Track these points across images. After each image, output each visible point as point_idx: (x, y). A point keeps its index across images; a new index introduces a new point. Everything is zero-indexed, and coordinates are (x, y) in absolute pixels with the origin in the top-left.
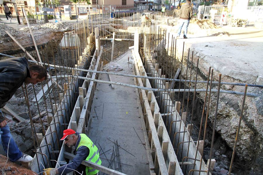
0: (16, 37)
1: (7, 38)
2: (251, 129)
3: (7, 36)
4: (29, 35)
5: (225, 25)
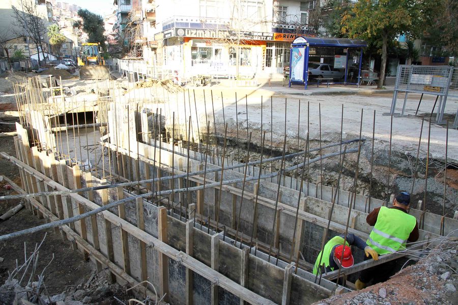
5: (183, 85)
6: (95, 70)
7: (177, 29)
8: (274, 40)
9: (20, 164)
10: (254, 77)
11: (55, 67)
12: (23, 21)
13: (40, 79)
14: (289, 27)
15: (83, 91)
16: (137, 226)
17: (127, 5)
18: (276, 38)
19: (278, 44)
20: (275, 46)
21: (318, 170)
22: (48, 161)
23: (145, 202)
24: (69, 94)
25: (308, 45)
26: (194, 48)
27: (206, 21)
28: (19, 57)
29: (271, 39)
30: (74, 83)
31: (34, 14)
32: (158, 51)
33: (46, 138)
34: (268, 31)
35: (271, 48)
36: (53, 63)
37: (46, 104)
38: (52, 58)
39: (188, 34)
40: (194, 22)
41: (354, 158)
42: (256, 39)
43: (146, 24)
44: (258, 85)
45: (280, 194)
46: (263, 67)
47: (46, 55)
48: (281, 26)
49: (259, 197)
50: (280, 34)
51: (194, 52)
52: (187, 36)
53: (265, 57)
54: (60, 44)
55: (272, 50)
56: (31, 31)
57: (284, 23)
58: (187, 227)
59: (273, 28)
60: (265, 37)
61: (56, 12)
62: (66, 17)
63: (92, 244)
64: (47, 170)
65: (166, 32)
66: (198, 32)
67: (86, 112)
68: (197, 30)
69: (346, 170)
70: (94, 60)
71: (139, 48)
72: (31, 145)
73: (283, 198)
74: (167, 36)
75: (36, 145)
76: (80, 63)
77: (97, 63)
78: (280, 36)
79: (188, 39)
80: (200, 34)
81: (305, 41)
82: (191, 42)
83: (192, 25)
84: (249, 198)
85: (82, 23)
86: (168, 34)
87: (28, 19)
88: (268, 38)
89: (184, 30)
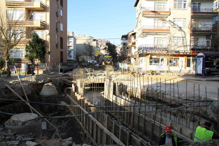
0: (13, 89)
1: (7, 90)
2: (213, 122)
3: (7, 88)
4: (21, 87)
5: (143, 74)
6: (109, 67)
7: (143, 50)
8: (191, 54)
9: (71, 99)
10: (180, 72)
11: (96, 65)
12: (86, 48)
13: (87, 69)
14: (199, 48)
15: (101, 75)
16: (100, 122)
17: (126, 40)
18: (192, 53)
19: (193, 56)
20: (192, 57)
21: (188, 114)
22: (79, 97)
23: (104, 114)
24: (96, 76)
25: (204, 56)
26: (151, 58)
27: (157, 46)
28: (84, 61)
29: (189, 54)
30: (100, 72)
31: (91, 45)
32: (137, 59)
33: (81, 90)
34: (188, 50)
35: (189, 58)
36: (95, 64)
37: (86, 79)
38: (95, 62)
39: (148, 52)
40: (151, 47)
41: (205, 109)
42: (181, 54)
43: (133, 48)
44: (179, 76)
45: (162, 120)
46: (185, 67)
47: (93, 61)
48: (195, 47)
49: (155, 122)
50: (194, 51)
51: (151, 60)
52: (148, 53)
53: (187, 62)
54: (99, 56)
55: (190, 59)
56: (89, 51)
57: (197, 46)
58: (114, 123)
59: (190, 49)
60: (186, 53)
61: (100, 44)
62: (104, 45)
63: (87, 130)
64: (78, 101)
65: (139, 51)
66: (152, 51)
67: (99, 83)
68: (152, 50)
69: (202, 115)
70: (109, 63)
71: (129, 58)
72: (75, 92)
73: (163, 122)
74: (139, 53)
75: (77, 92)
76: (103, 64)
77: (110, 64)
78: (194, 52)
79: (148, 54)
80: (153, 52)
81: (203, 54)
82: (150, 55)
83: (150, 48)
84: (149, 121)
85: (107, 48)
86: (140, 52)
87: (88, 47)
88: (188, 53)
89: (146, 50)
